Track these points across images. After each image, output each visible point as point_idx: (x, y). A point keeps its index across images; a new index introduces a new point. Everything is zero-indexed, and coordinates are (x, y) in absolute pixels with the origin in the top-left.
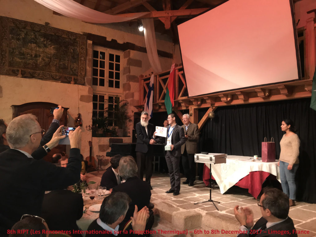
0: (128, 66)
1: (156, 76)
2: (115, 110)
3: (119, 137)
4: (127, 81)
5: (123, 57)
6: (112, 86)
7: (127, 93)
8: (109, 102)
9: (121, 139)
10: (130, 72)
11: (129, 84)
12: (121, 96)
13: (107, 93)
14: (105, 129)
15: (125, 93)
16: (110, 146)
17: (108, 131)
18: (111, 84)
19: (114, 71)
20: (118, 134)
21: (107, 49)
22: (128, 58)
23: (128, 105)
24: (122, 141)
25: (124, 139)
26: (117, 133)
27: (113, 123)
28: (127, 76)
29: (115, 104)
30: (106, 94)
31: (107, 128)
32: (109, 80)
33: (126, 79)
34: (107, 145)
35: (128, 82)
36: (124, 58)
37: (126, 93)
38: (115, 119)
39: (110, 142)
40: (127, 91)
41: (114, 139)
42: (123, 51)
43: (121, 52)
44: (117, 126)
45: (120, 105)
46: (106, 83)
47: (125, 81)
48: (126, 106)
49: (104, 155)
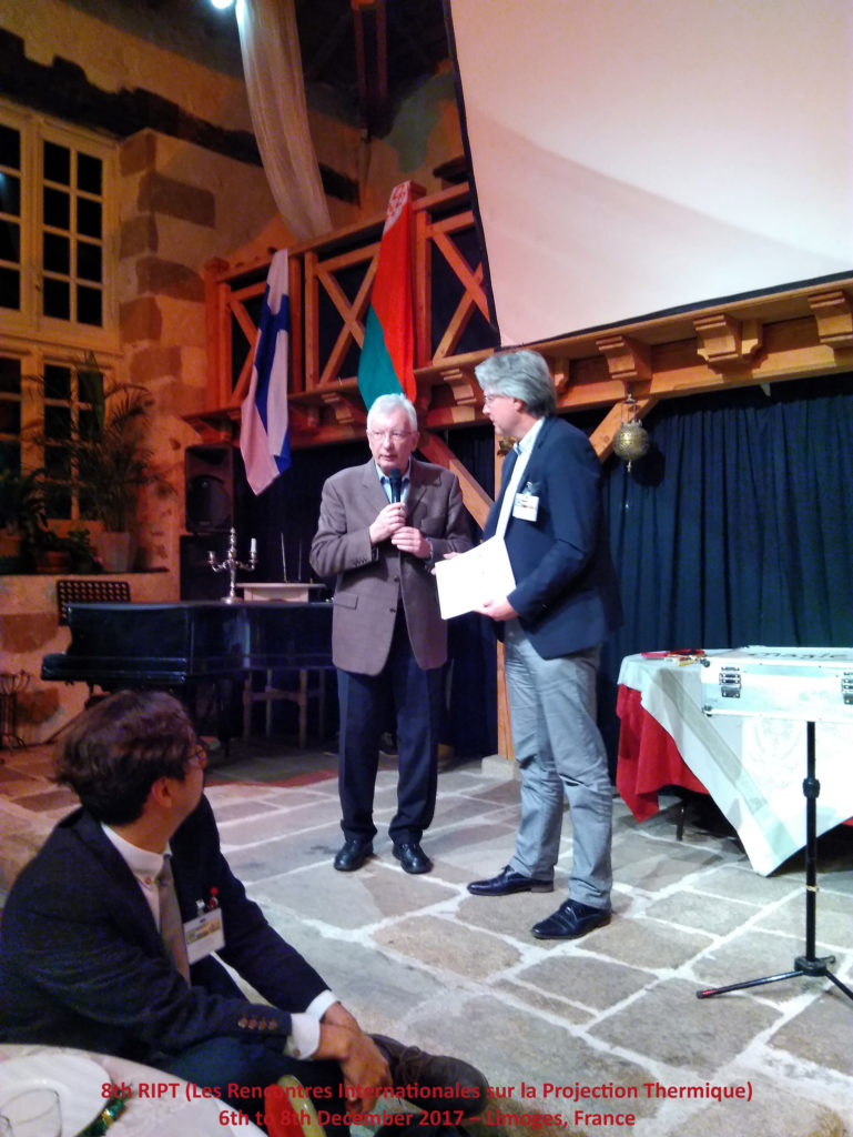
0: (147, 213)
1: (298, 259)
2: (84, 436)
3: (107, 573)
4: (141, 290)
5: (118, 166)
6: (65, 315)
7: (145, 352)
8: (49, 393)
9: (120, 584)
10: (154, 246)
11: (152, 302)
12: (109, 367)
13: (34, 348)
14: (31, 530)
15: (130, 351)
16: (63, 622)
17: (47, 542)
18: (55, 303)
19: (73, 236)
20: (100, 560)
21: (31, 111)
22: (143, 173)
23: (149, 410)
24: (128, 595)
25: (135, 581)
26: (96, 554)
27: (75, 500)
28: (138, 264)
29: (83, 406)
30: (27, 353)
31: (41, 525)
32: (47, 282)
33: (135, 280)
34: (44, 616)
35: (147, 294)
36: (124, 174)
37: (137, 350)
38: (82, 484)
39: (60, 600)
40: (141, 338)
41: (79, 583)
42: (118, 140)
43: (109, 142)
44: (94, 518)
45: (107, 414)
46: (31, 296)
47: (131, 291)
48: (139, 419)
49: (27, 670)
